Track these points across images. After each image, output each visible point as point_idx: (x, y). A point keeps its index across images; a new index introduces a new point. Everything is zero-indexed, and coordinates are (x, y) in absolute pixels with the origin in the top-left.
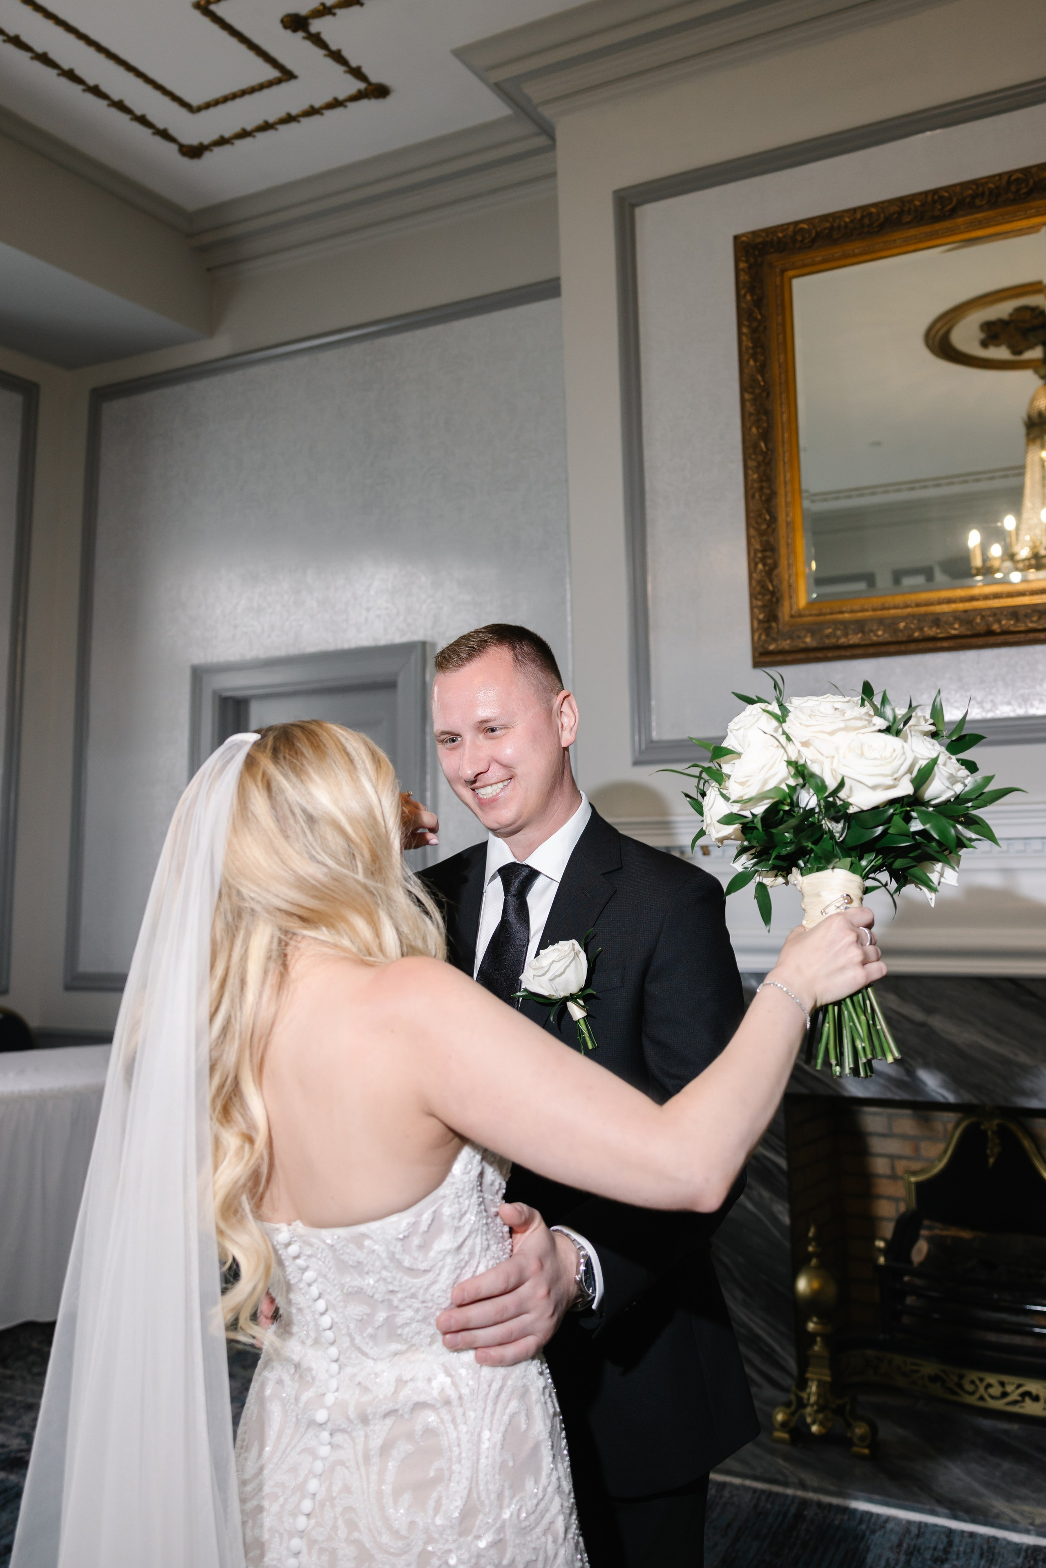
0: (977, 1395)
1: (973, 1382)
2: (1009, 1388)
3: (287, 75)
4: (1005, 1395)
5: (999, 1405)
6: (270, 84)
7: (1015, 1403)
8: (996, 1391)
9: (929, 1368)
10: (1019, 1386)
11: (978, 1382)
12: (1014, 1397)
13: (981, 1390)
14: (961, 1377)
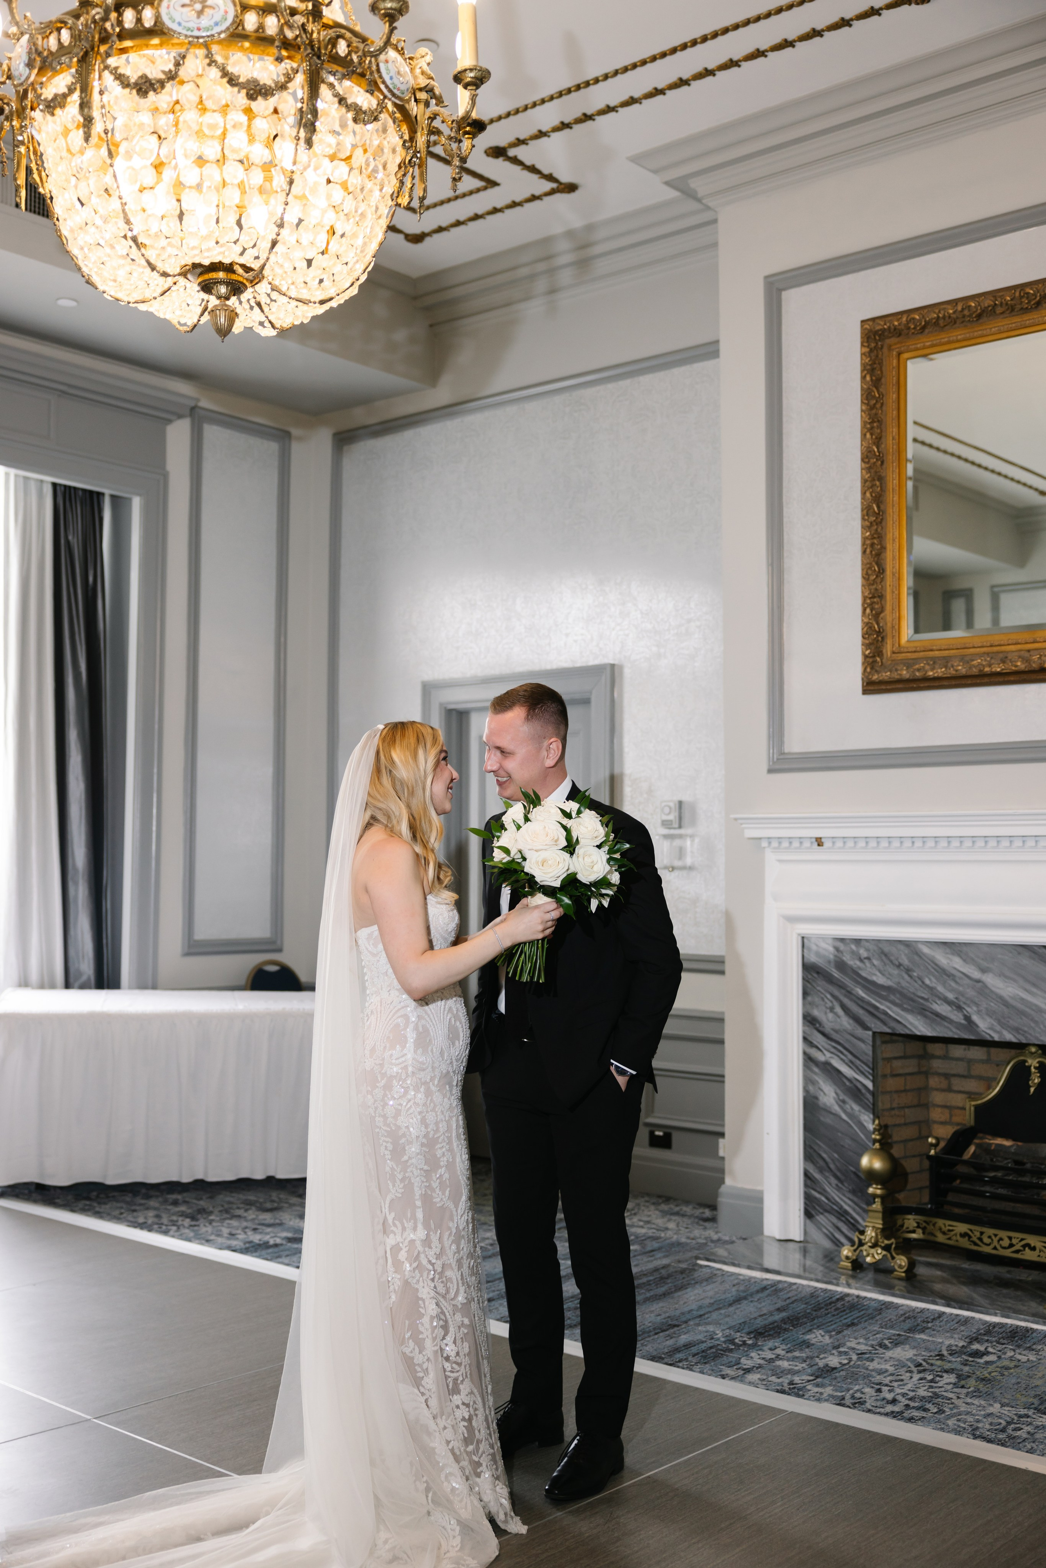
0: (992, 1246)
1: (990, 1237)
2: (1014, 1241)
3: (492, 183)
4: (1011, 1245)
5: (1008, 1253)
6: (478, 190)
7: (1017, 1252)
8: (1006, 1243)
9: (962, 1228)
10: (1022, 1240)
11: (993, 1237)
12: (1018, 1247)
13: (995, 1243)
14: (982, 1233)
